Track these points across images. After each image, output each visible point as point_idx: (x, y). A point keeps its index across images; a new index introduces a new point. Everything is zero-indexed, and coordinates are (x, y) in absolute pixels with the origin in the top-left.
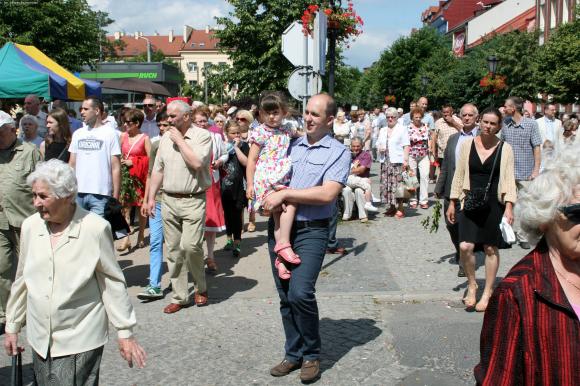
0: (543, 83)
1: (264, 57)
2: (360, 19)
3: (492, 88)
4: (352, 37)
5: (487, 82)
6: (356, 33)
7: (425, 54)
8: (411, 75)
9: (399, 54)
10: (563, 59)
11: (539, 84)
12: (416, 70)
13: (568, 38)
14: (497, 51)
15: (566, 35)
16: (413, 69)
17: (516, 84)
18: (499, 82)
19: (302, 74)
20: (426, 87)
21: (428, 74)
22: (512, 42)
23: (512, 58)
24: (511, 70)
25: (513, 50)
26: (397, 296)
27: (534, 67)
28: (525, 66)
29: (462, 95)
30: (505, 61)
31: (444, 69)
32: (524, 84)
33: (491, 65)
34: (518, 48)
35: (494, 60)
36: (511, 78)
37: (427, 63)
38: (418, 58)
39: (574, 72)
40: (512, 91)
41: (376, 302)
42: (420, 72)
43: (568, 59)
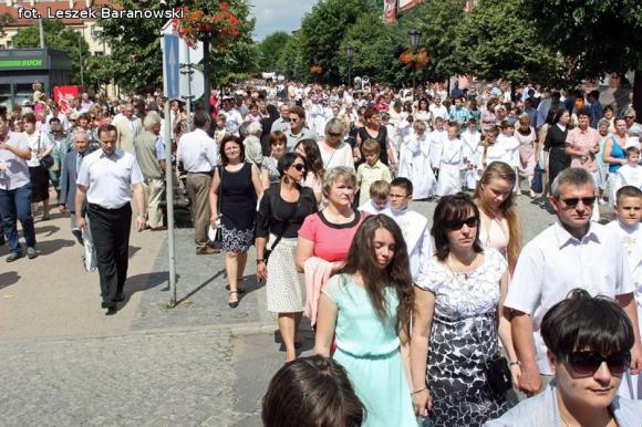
0: (465, 59)
1: (149, 48)
3: (414, 64)
5: (408, 57)
7: (352, 19)
8: (337, 43)
9: (324, 19)
10: (486, 33)
11: (462, 60)
12: (341, 37)
13: (491, 10)
14: (424, 21)
15: (488, 6)
16: (338, 35)
17: (443, 56)
18: (422, 57)
19: (185, 73)
20: (351, 58)
21: (353, 43)
23: (438, 28)
24: (437, 41)
25: (439, 19)
26: (255, 328)
27: (457, 42)
28: (452, 36)
29: (389, 68)
30: (431, 32)
31: (372, 36)
32: (451, 57)
33: (413, 38)
34: (443, 16)
35: (416, 34)
36: (437, 50)
37: (353, 30)
38: (345, 23)
39: (497, 47)
40: (439, 64)
41: (232, 336)
42: (345, 40)
43: (491, 33)
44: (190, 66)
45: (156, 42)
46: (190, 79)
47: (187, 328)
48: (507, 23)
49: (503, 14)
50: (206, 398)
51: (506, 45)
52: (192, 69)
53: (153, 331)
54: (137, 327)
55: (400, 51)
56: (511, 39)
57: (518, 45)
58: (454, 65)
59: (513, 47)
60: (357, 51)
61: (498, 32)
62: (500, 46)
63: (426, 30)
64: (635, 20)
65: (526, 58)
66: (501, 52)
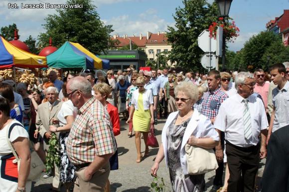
1: (191, 47)
2: (238, 29)
4: (234, 38)
6: (236, 36)
7: (268, 44)
8: (261, 55)
9: (255, 44)
16: (262, 52)
19: (208, 56)
20: (269, 61)
21: (270, 54)
31: (278, 52)
38: (265, 46)
42: (265, 53)
44: (211, 53)
46: (211, 59)
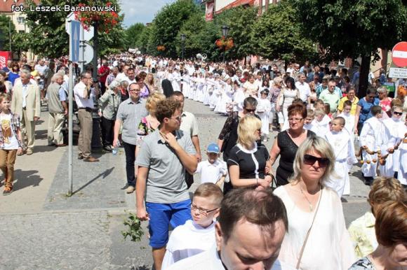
0: (257, 46)
1: (58, 30)
3: (224, 48)
5: (221, 43)
7: (185, 17)
8: (176, 32)
9: (169, 16)
10: (270, 29)
11: (254, 46)
12: (179, 29)
13: (274, 16)
14: (231, 20)
15: (272, 13)
16: (177, 28)
17: (242, 43)
18: (229, 43)
21: (186, 33)
22: (241, 14)
23: (240, 25)
24: (240, 34)
25: (241, 20)
26: (123, 211)
27: (252, 35)
28: (249, 31)
29: (208, 49)
30: (236, 28)
31: (198, 29)
32: (248, 44)
33: (224, 31)
34: (244, 18)
35: (226, 28)
36: (239, 39)
37: (187, 24)
38: (181, 20)
39: (277, 39)
40: (240, 48)
41: (109, 216)
42: (181, 30)
43: (273, 30)
44: (84, 42)
45: (62, 26)
46: (84, 50)
47: (79, 210)
48: (284, 24)
49: (281, 18)
50: (92, 255)
51: (282, 38)
52: (85, 44)
53: (57, 211)
54: (47, 208)
55: (215, 39)
56: (285, 34)
57: (290, 38)
58: (249, 49)
59: (287, 40)
60: (188, 38)
61: (278, 29)
62: (279, 38)
63: (232, 26)
64: (364, 26)
65: (295, 46)
66: (279, 42)
